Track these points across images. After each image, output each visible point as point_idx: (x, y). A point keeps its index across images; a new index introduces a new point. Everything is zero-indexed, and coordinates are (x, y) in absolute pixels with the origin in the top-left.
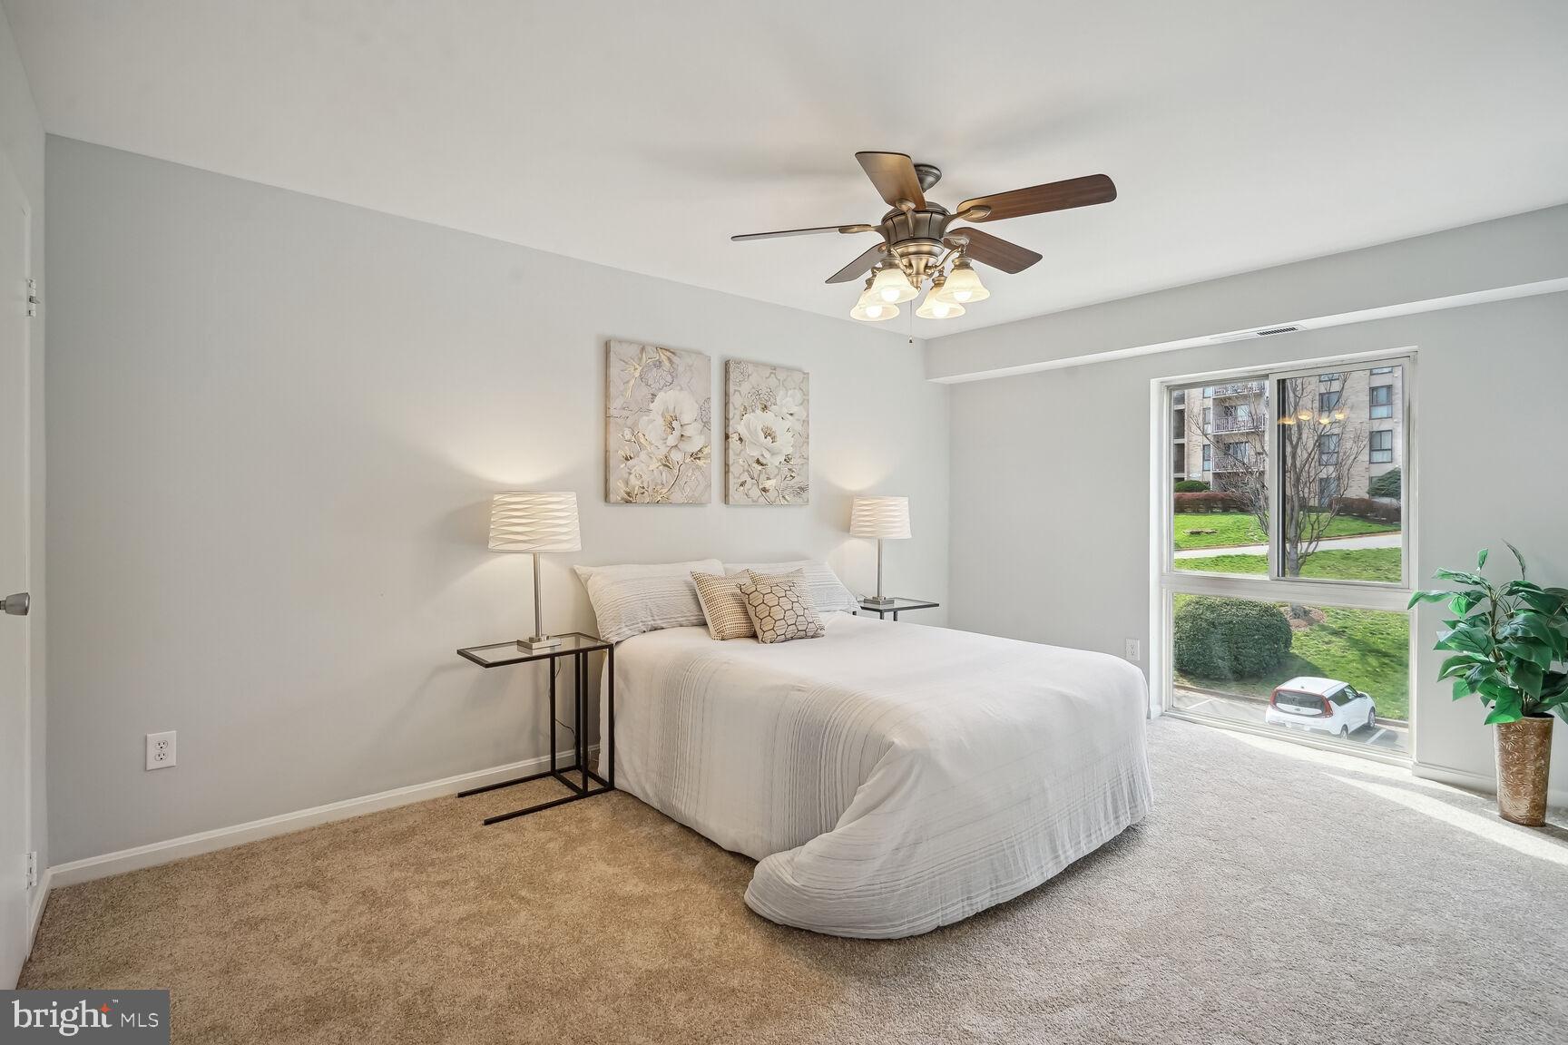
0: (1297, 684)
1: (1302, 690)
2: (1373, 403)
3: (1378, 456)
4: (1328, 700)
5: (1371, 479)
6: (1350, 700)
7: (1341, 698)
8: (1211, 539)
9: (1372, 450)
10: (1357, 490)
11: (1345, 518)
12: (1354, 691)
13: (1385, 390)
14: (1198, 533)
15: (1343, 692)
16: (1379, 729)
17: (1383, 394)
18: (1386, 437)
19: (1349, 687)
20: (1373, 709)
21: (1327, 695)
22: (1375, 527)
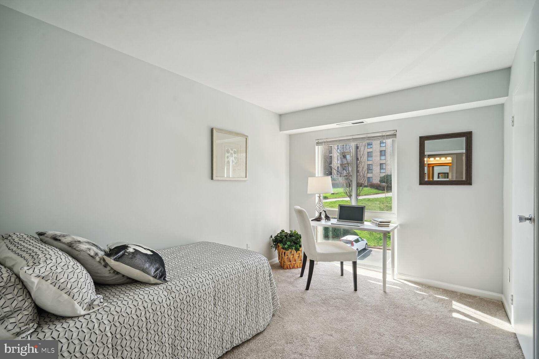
0: (345, 238)
1: (347, 239)
2: (381, 155)
3: (382, 171)
4: (353, 242)
5: (380, 177)
6: (360, 241)
7: (357, 241)
8: (337, 196)
9: (380, 169)
10: (376, 181)
11: (372, 189)
12: (361, 239)
13: (384, 151)
14: (334, 194)
15: (358, 239)
16: (368, 249)
17: (383, 152)
18: (384, 165)
19: (360, 238)
20: (367, 244)
21: (353, 240)
22: (380, 192)
